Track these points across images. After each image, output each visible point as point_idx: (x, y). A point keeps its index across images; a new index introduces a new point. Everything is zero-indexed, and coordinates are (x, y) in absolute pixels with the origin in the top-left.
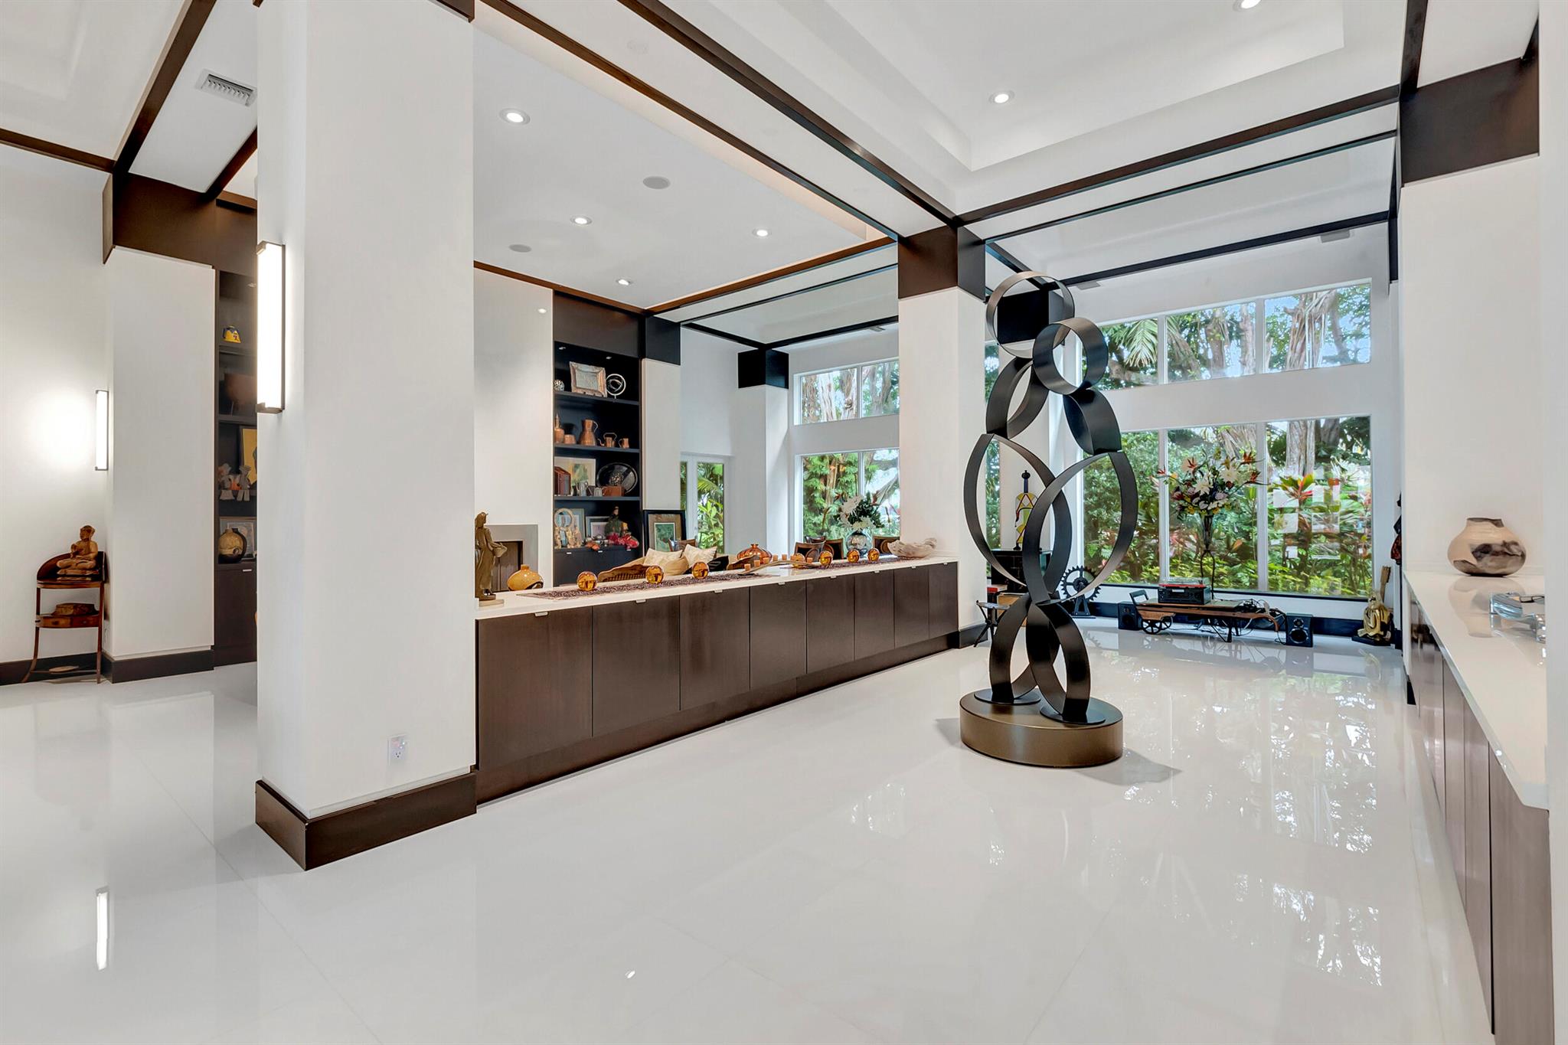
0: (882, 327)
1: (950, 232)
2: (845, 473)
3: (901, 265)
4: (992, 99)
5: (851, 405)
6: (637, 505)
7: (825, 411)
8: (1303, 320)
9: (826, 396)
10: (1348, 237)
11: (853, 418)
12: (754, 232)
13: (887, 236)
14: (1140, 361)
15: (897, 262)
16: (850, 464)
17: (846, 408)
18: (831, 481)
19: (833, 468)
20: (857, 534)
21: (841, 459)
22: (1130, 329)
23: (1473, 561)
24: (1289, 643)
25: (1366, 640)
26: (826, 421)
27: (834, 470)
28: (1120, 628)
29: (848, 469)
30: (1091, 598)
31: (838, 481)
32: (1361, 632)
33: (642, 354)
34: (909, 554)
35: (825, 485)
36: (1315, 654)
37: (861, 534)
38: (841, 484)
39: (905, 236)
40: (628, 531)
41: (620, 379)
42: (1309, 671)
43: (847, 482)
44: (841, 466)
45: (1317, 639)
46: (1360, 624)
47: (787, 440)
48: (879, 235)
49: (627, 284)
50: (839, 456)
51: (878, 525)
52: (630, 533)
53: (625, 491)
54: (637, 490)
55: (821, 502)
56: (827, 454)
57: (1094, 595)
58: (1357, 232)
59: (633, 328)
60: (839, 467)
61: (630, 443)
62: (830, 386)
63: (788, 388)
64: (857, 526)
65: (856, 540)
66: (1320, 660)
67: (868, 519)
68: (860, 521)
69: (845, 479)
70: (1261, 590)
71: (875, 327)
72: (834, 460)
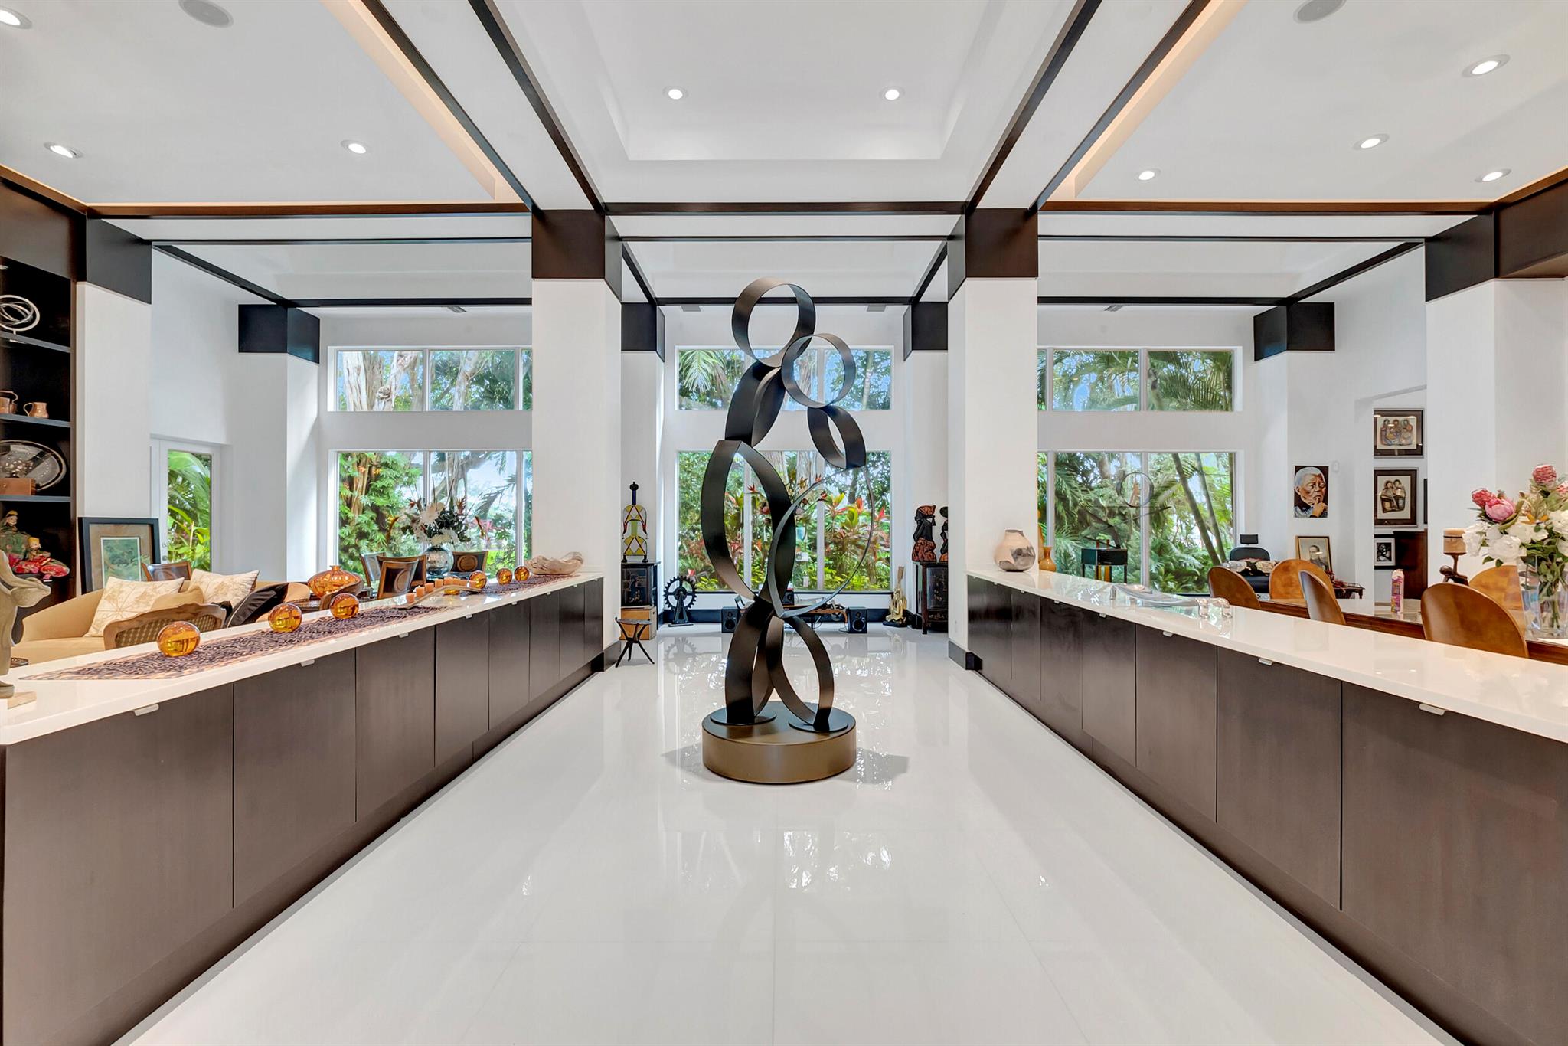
0: (463, 308)
1: (596, 218)
2: (378, 477)
3: (534, 239)
4: (666, 91)
5: (389, 395)
6: (66, 509)
7: (351, 399)
8: (809, 371)
9: (353, 381)
10: (883, 311)
11: (392, 410)
12: (345, 144)
13: (523, 202)
14: (698, 386)
15: (531, 236)
16: (386, 465)
17: (382, 398)
18: (360, 486)
19: (362, 469)
20: (433, 549)
21: (374, 460)
22: (688, 355)
23: (1012, 561)
24: (851, 631)
25: (893, 623)
26: (353, 410)
27: (364, 472)
28: (723, 632)
29: (382, 471)
30: (689, 606)
31: (368, 486)
32: (888, 618)
33: (80, 272)
34: (554, 571)
35: (351, 489)
36: (869, 638)
37: (440, 549)
38: (374, 490)
39: (541, 209)
40: (42, 550)
41: (28, 307)
42: (864, 652)
43: (383, 487)
44: (373, 469)
45: (871, 626)
46: (887, 612)
47: (317, 429)
48: (514, 198)
49: (70, 155)
50: (370, 455)
51: (463, 538)
52: (47, 554)
53: (38, 486)
54: (65, 486)
55: (346, 511)
56: (356, 450)
57: (691, 603)
58: (890, 308)
59: (59, 230)
60: (370, 468)
61: (49, 410)
62: (358, 369)
63: (319, 363)
64: (436, 540)
65: (433, 556)
66: (872, 642)
67: (452, 532)
68: (440, 533)
69: (379, 484)
70: (820, 589)
71: (455, 307)
72: (364, 460)
